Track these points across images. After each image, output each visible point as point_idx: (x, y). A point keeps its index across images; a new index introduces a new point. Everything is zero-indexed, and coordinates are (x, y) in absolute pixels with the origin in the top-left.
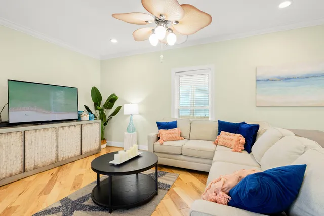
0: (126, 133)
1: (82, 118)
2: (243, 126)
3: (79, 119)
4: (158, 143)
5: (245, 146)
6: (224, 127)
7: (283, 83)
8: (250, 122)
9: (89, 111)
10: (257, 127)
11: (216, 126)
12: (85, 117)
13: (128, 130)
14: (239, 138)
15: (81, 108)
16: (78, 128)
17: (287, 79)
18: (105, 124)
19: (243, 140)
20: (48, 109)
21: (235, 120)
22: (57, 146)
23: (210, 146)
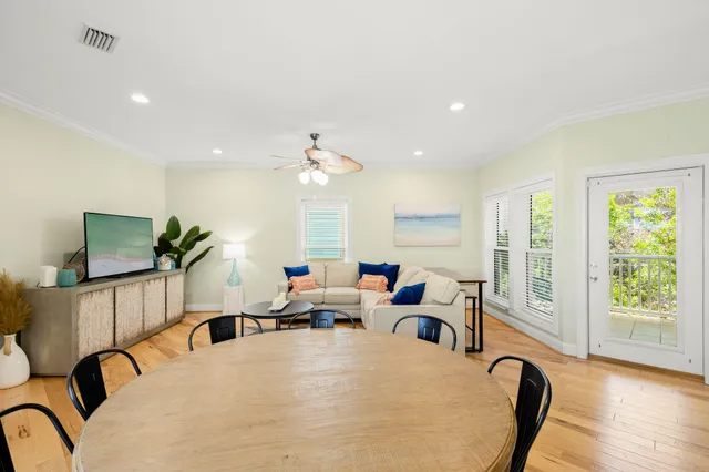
0: (227, 287)
2: (385, 267)
3: (155, 269)
4: (292, 293)
5: (388, 286)
6: (365, 269)
7: (418, 222)
8: (391, 262)
10: (398, 267)
11: (356, 268)
13: (229, 282)
14: (382, 279)
19: (386, 281)
21: (376, 261)
23: (354, 291)
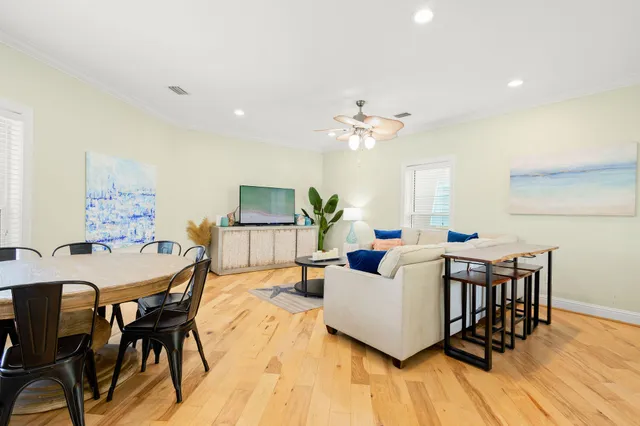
0: (346, 244)
1: (298, 223)
3: (295, 224)
9: (307, 215)
12: (301, 221)
13: (348, 240)
15: (298, 211)
16: (294, 232)
17: (553, 174)
18: (324, 232)
20: (269, 212)
22: (274, 248)
